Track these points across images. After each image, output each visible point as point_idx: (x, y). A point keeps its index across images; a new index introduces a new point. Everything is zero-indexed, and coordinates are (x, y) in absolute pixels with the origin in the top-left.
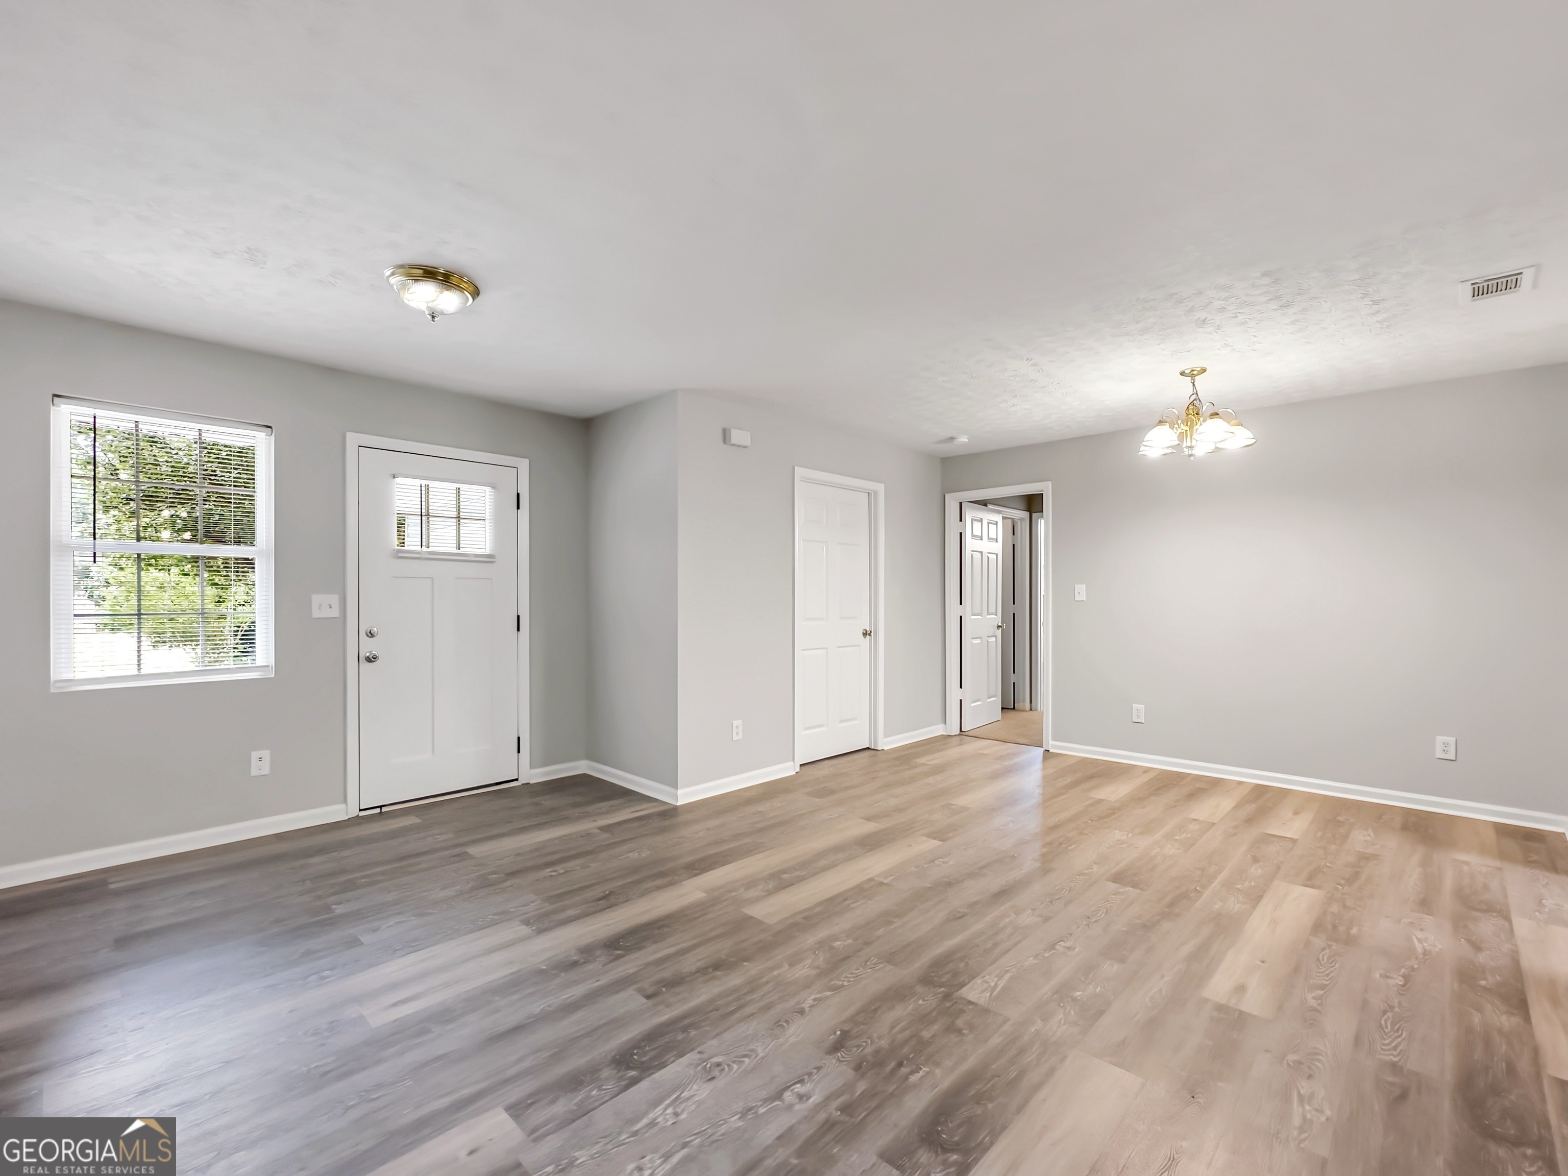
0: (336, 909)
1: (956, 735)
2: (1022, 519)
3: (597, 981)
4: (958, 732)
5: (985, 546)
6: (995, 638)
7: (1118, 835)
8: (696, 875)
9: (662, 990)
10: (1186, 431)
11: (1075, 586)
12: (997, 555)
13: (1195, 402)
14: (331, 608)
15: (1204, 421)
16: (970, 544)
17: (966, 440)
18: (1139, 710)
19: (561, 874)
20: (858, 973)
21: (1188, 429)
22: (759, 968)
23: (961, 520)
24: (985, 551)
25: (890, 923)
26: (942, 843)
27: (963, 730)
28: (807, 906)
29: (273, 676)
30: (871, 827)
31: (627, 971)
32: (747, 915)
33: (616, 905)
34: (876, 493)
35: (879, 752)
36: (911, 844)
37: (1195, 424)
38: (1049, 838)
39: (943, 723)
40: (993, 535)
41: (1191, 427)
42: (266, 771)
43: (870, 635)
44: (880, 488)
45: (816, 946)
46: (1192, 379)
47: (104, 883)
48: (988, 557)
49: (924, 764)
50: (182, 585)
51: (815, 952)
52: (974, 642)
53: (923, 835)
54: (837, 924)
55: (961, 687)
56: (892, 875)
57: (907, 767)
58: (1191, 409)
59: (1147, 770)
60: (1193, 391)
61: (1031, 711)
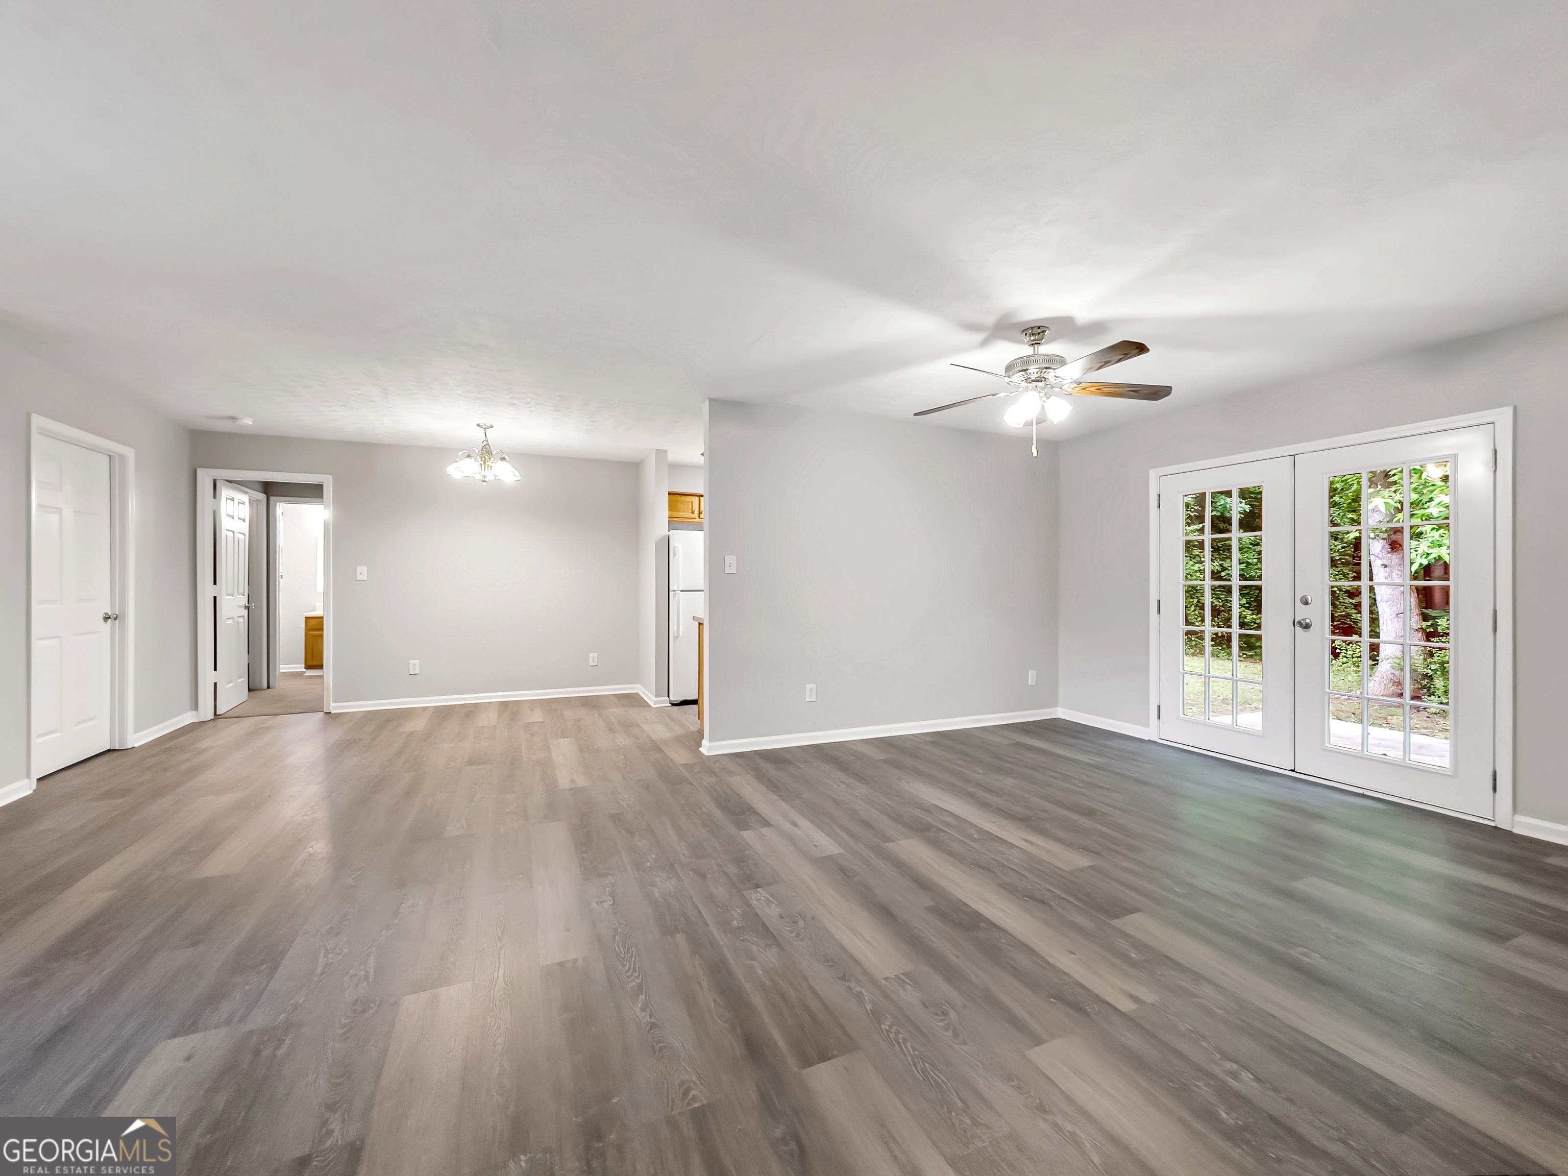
1: (211, 720)
2: (261, 502)
4: (211, 716)
5: (235, 525)
6: (243, 618)
11: (357, 567)
12: (245, 535)
13: (487, 446)
15: (495, 461)
17: (251, 423)
18: (415, 665)
21: (482, 463)
23: (215, 497)
24: (236, 530)
27: (217, 714)
34: (122, 458)
35: (127, 751)
37: (487, 461)
39: (194, 710)
40: (242, 515)
44: (130, 452)
46: (484, 431)
48: (239, 537)
52: (228, 623)
55: (216, 670)
58: (484, 450)
59: (425, 709)
60: (485, 439)
61: (269, 690)
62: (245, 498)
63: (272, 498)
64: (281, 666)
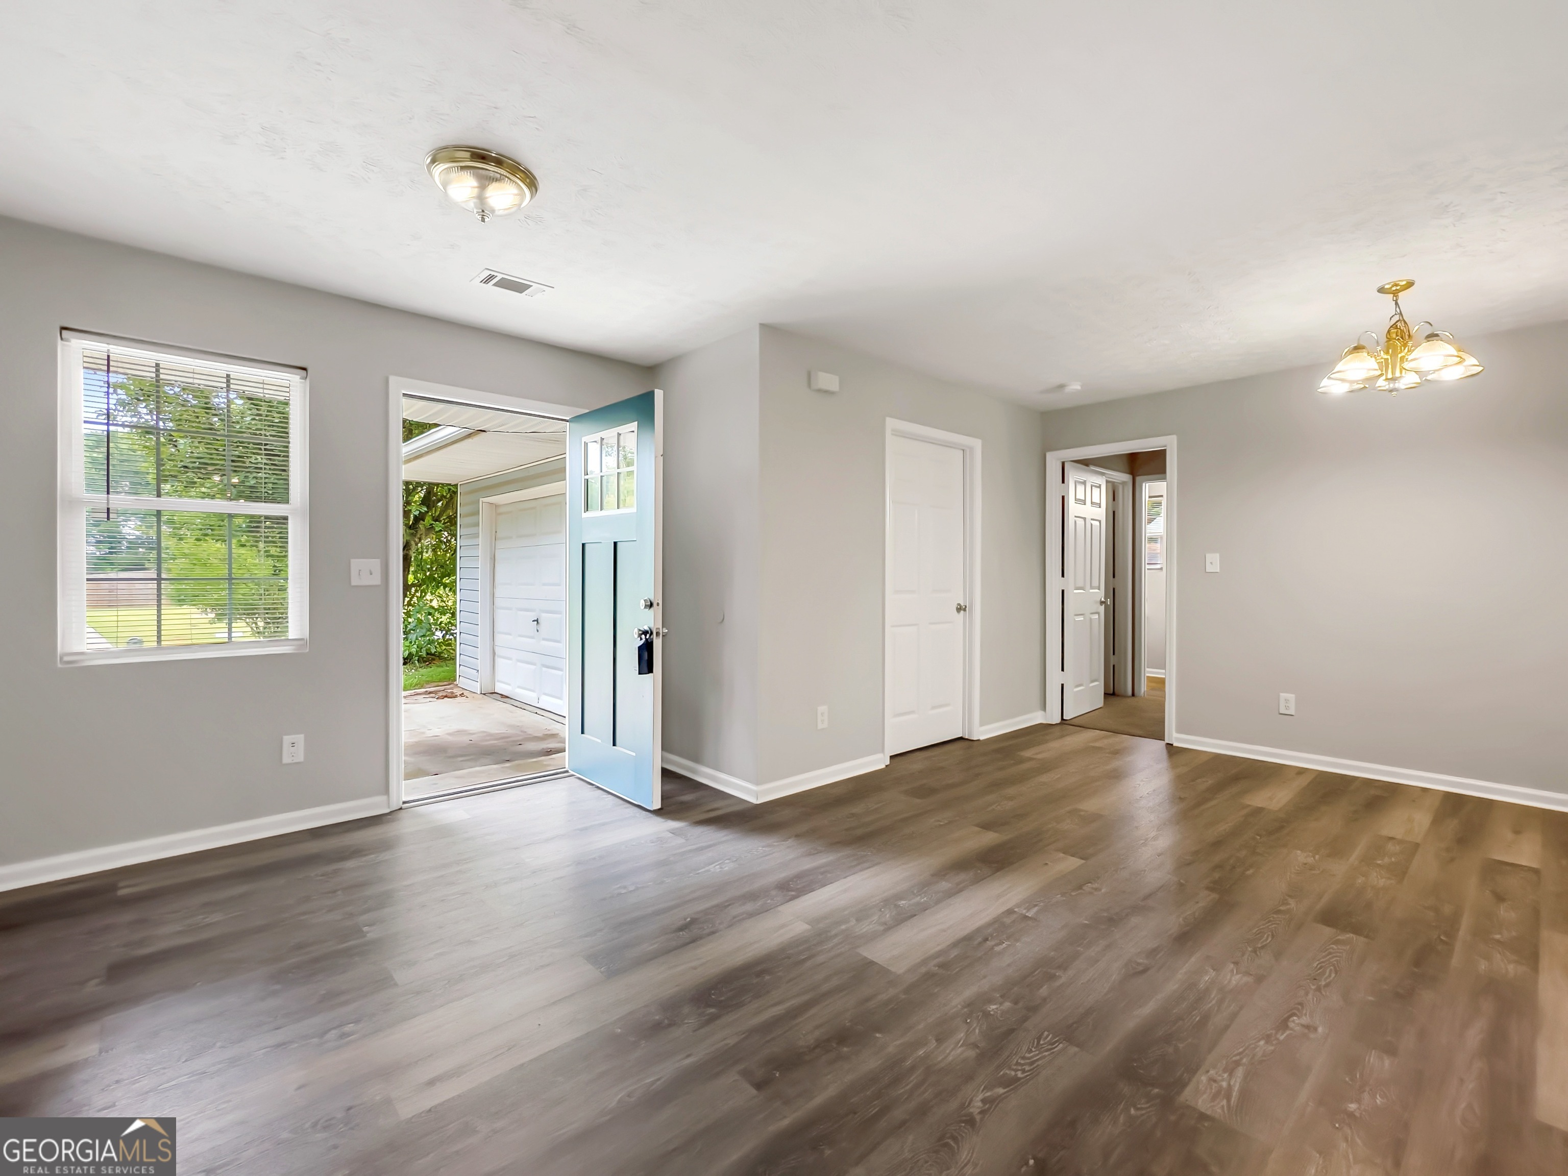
0: (368, 932)
1: (1058, 724)
2: (1124, 483)
3: (689, 1056)
4: (1057, 720)
5: (1088, 511)
6: (1097, 615)
7: (1301, 857)
8: (793, 898)
9: (775, 1074)
10: (1386, 360)
11: (1205, 555)
12: (1100, 522)
13: (1399, 324)
14: (371, 574)
15: (1417, 346)
16: (1073, 508)
17: (1079, 388)
18: (1288, 701)
19: (632, 891)
20: (1032, 1057)
21: (1389, 357)
22: (898, 1042)
23: (1063, 482)
24: (1088, 517)
25: (1052, 977)
26: (1083, 861)
27: (1064, 718)
28: (939, 948)
29: (308, 650)
30: (990, 838)
31: (725, 1042)
32: (866, 958)
33: (700, 938)
34: (972, 450)
35: (975, 742)
36: (1047, 862)
37: (1399, 351)
38: (1217, 858)
39: (1042, 710)
40: (1096, 500)
41: (1394, 355)
42: (300, 758)
43: (965, 610)
44: (977, 444)
45: (966, 1010)
46: (1394, 296)
47: (114, 888)
48: (1092, 524)
49: (1031, 759)
50: (243, 557)
51: (967, 1020)
52: (1076, 619)
53: (1058, 850)
54: (985, 977)
55: (1063, 670)
56: (1036, 906)
57: (1012, 762)
58: (1394, 332)
59: (1301, 771)
60: (1396, 311)
61: (1133, 697)
62: (1102, 481)
63: (1138, 479)
64: (1147, 669)
